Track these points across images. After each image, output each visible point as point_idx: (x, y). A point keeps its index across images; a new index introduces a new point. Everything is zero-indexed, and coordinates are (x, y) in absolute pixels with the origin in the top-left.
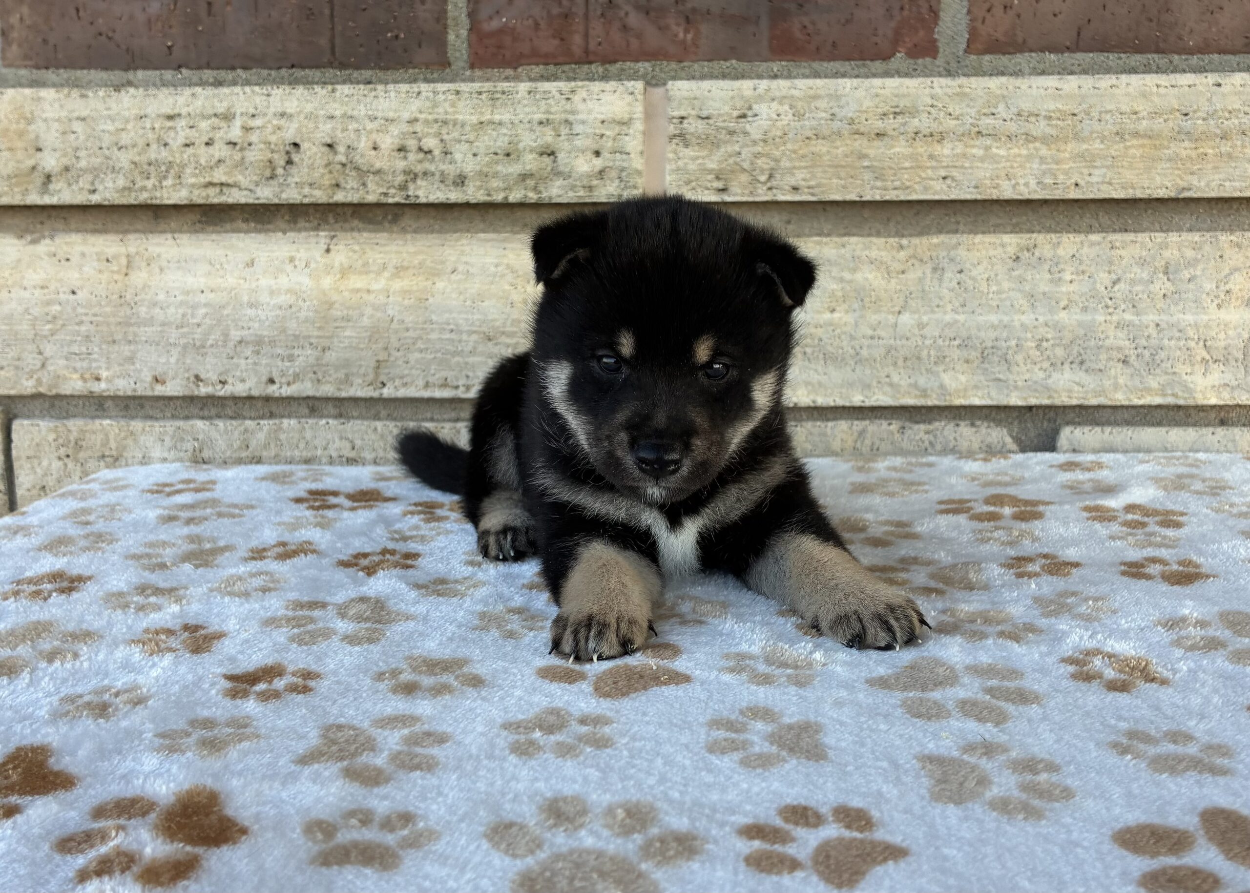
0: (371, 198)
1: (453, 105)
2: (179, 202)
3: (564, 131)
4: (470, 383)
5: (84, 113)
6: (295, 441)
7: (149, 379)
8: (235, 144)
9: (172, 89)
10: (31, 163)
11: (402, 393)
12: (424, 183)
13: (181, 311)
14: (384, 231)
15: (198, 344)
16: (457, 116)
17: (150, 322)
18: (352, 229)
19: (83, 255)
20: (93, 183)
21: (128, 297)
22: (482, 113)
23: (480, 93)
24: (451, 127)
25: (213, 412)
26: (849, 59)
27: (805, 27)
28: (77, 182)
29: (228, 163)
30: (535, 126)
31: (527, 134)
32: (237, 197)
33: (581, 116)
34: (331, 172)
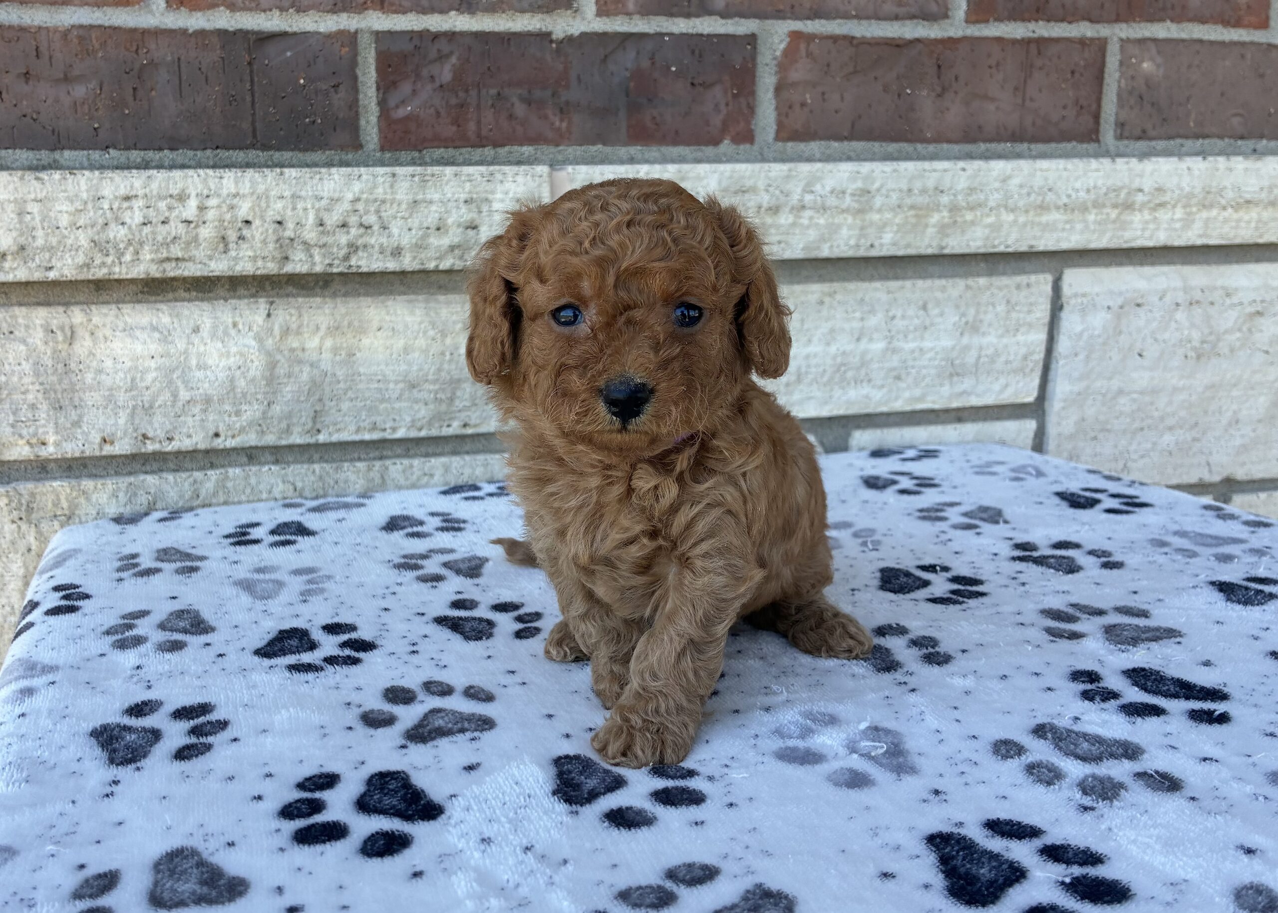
0: (318, 269)
1: (392, 186)
2: (136, 277)
3: (485, 208)
4: (396, 425)
5: (40, 196)
6: (241, 487)
7: (98, 440)
8: (190, 222)
11: (335, 438)
12: (365, 255)
13: (129, 377)
14: (316, 295)
15: (147, 405)
16: (395, 196)
17: (97, 386)
18: (288, 296)
19: (27, 327)
20: (49, 261)
21: (73, 366)
22: (416, 194)
23: (413, 176)
24: (388, 205)
25: (155, 466)
26: (689, 145)
27: (654, 118)
28: (33, 260)
29: (184, 239)
30: (462, 205)
31: (454, 211)
32: (193, 270)
33: (499, 196)
34: (281, 246)
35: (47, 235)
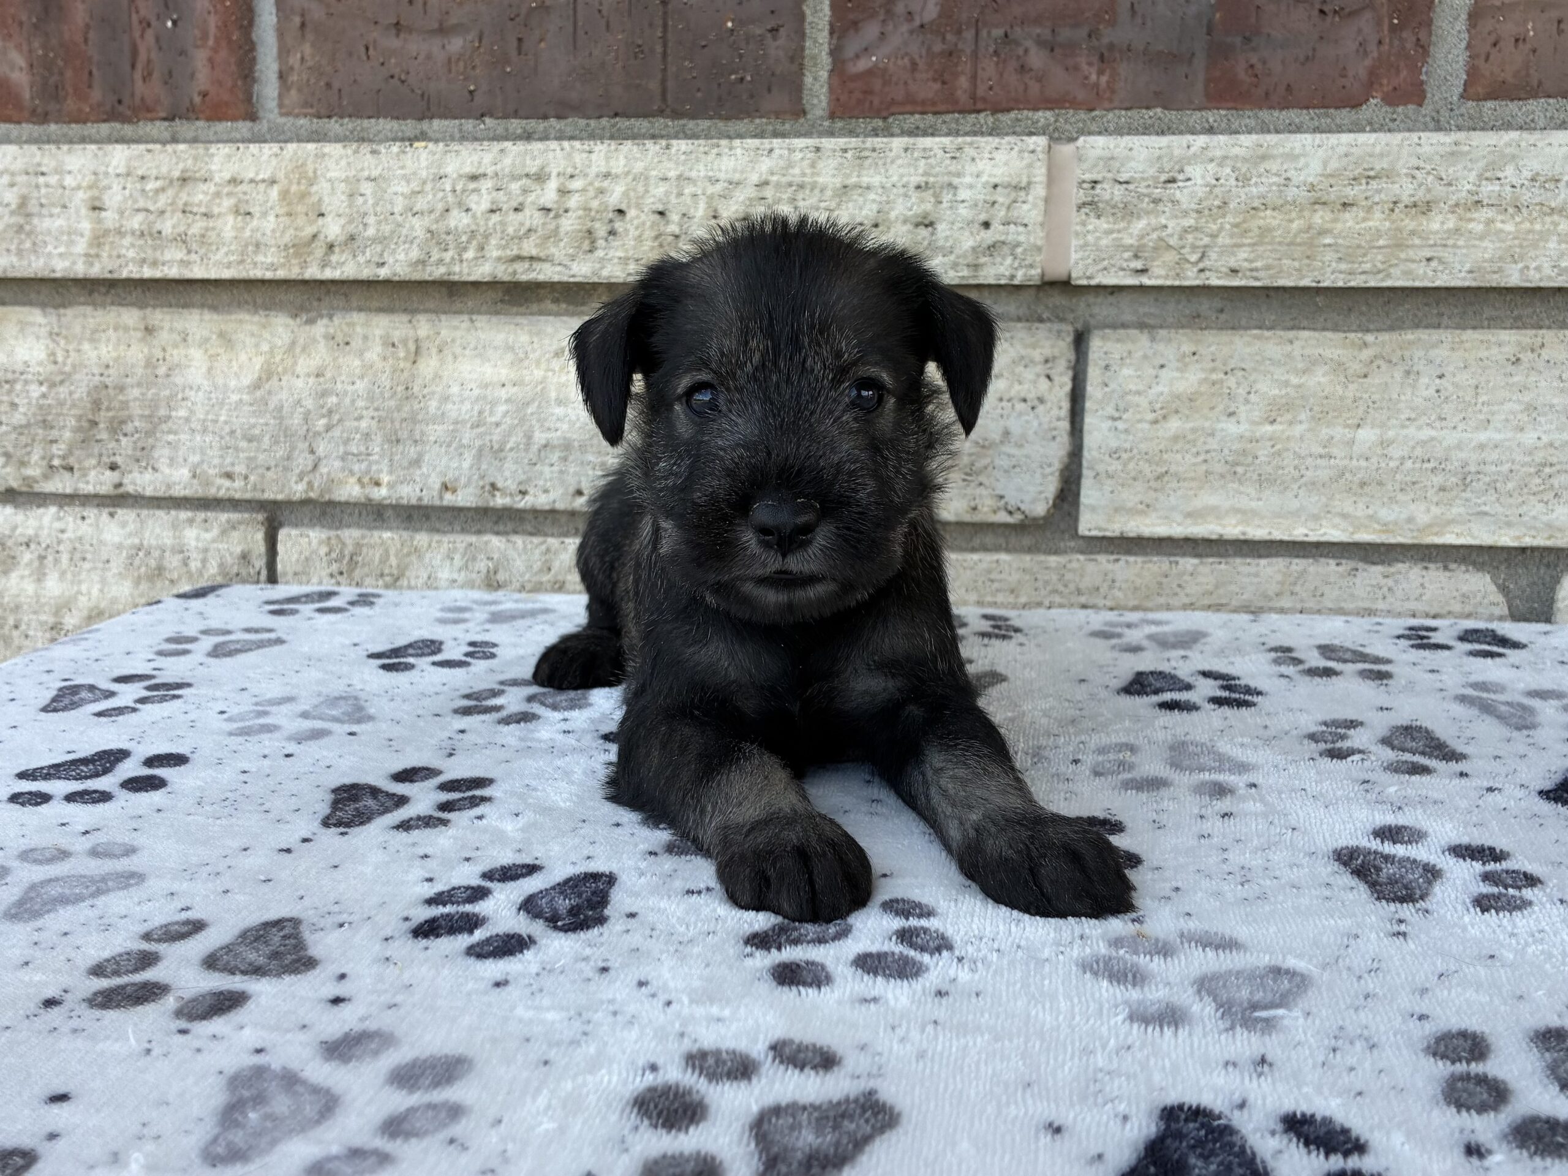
1: (813, 165)
2: (480, 279)
3: (947, 197)
5: (375, 173)
7: (438, 485)
8: (549, 210)
9: (476, 144)
10: (309, 231)
13: (477, 408)
15: (496, 447)
16: (816, 179)
17: (441, 418)
19: (365, 338)
20: (381, 255)
21: (416, 389)
22: (848, 176)
23: (845, 151)
24: (807, 191)
25: (510, 526)
26: (1307, 108)
27: (1252, 66)
28: (364, 253)
29: (540, 232)
30: (911, 191)
31: (901, 200)
32: (549, 274)
33: (968, 180)
34: (661, 246)
35: (379, 222)
